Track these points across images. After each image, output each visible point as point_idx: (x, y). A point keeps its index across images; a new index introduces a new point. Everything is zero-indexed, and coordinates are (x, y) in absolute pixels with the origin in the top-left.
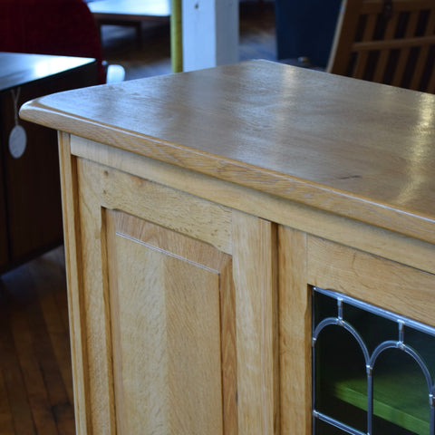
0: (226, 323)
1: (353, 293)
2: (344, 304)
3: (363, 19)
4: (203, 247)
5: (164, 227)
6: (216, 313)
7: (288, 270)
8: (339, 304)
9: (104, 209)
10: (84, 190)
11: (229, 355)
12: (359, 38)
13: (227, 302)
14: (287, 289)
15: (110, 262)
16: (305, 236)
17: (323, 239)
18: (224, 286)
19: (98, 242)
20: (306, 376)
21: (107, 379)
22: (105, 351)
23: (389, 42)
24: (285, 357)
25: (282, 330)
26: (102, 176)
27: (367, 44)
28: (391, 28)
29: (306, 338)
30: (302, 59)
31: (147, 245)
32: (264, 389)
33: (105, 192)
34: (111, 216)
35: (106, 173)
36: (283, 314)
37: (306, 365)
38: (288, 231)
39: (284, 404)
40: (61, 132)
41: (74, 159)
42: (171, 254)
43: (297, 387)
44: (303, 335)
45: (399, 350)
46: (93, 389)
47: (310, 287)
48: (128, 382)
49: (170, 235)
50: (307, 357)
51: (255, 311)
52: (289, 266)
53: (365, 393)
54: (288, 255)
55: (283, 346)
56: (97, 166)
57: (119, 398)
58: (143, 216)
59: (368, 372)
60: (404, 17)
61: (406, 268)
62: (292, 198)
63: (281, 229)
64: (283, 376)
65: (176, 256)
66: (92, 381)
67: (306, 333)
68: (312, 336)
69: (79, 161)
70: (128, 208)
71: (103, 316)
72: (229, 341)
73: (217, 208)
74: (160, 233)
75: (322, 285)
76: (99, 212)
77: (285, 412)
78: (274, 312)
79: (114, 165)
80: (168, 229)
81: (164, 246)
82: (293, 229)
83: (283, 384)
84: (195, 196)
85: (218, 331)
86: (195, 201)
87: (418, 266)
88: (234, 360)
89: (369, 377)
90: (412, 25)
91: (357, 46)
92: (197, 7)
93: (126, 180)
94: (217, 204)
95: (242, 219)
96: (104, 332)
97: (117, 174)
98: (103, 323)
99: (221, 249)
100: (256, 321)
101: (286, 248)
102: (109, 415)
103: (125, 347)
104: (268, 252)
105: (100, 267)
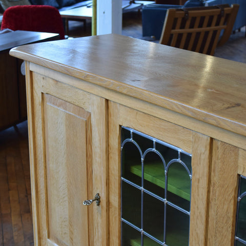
0: (89, 141)
1: (136, 129)
2: (133, 133)
3: (176, 19)
4: (80, 109)
5: (65, 101)
6: (85, 137)
7: (112, 119)
8: (131, 133)
9: (42, 93)
10: (35, 85)
11: (90, 154)
12: (174, 28)
13: (89, 132)
14: (111, 127)
15: (45, 115)
16: (118, 105)
17: (125, 106)
18: (88, 126)
19: (40, 107)
20: (119, 163)
21: (43, 164)
22: (42, 152)
23: (187, 30)
24: (111, 155)
25: (110, 144)
26: (42, 79)
27: (177, 31)
28: (188, 23)
29: (119, 147)
30: (152, 37)
31: (59, 108)
32: (102, 168)
33: (43, 86)
34: (46, 96)
35: (43, 78)
36: (110, 137)
37: (119, 158)
38: (112, 102)
39: (110, 175)
40: (26, 61)
41: (31, 72)
42: (67, 112)
43: (115, 168)
44: (117, 146)
45: (153, 153)
46: (38, 169)
47: (120, 126)
48: (51, 165)
49: (68, 104)
50: (119, 155)
51: (99, 136)
52: (112, 118)
53: (141, 170)
54: (112, 113)
55: (110, 150)
56: (40, 75)
57: (48, 172)
58: (57, 96)
59: (142, 161)
60: (194, 19)
61: (156, 118)
62: (112, 88)
63: (109, 102)
64: (110, 163)
65: (70, 113)
66: (37, 165)
67: (119, 145)
68: (121, 146)
69: (33, 73)
70: (51, 93)
71: (42, 138)
72: (90, 148)
73: (85, 93)
74: (64, 103)
75: (125, 125)
76: (41, 94)
77: (110, 178)
78: (106, 137)
79: (46, 75)
80: (67, 101)
81: (65, 109)
82: (114, 102)
83: (110, 166)
84: (77, 88)
85: (85, 144)
86: (77, 90)
87: (160, 117)
88: (91, 156)
89: (142, 163)
90: (197, 23)
91: (173, 31)
92: (104, 13)
93: (51, 81)
94: (86, 91)
95: (95, 98)
96: (42, 144)
97: (47, 78)
98: (42, 141)
99: (87, 110)
100: (100, 140)
101: (111, 110)
102: (44, 179)
103: (50, 151)
104: (104, 111)
105: (41, 117)
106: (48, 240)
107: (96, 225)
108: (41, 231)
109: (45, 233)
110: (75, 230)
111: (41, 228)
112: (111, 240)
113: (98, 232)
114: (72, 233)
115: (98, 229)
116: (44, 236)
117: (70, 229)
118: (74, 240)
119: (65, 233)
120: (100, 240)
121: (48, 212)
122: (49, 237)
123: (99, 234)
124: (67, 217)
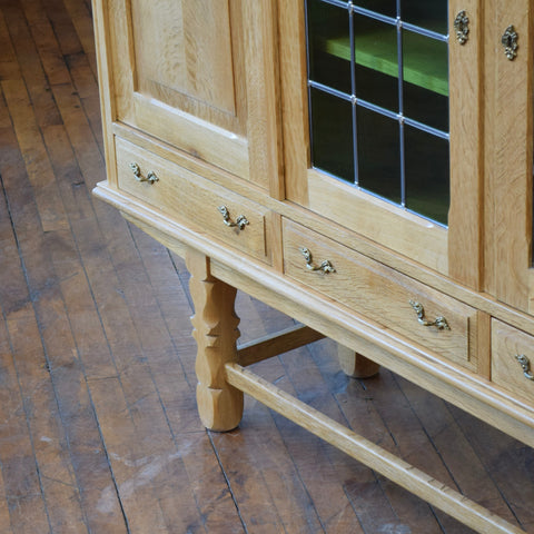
106: (136, 93)
107: (247, 22)
108: (117, 79)
109: (127, 79)
110: (201, 50)
111: (116, 71)
112: (283, 47)
113: (253, 38)
114: (192, 58)
115: (253, 30)
116: (126, 88)
117: (187, 52)
118: (198, 76)
119: (177, 65)
120: (259, 55)
121: (132, 26)
122: (137, 88)
123: (257, 42)
124: (180, 23)
